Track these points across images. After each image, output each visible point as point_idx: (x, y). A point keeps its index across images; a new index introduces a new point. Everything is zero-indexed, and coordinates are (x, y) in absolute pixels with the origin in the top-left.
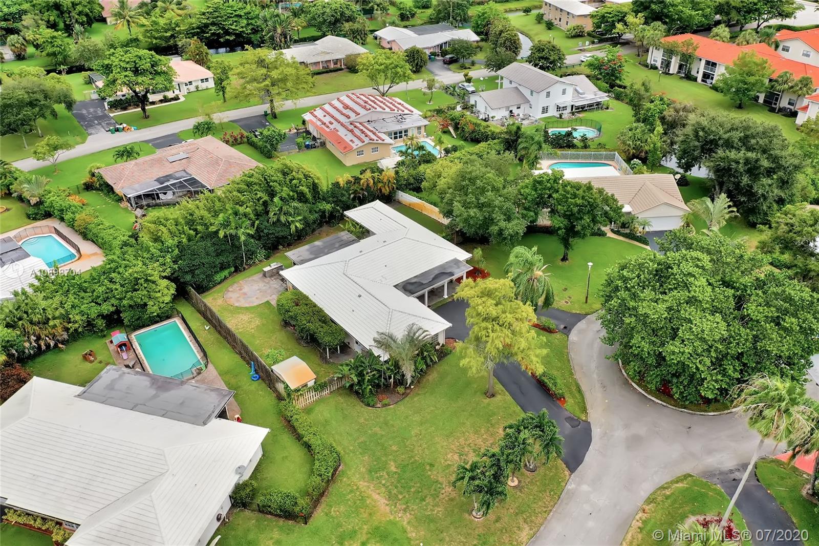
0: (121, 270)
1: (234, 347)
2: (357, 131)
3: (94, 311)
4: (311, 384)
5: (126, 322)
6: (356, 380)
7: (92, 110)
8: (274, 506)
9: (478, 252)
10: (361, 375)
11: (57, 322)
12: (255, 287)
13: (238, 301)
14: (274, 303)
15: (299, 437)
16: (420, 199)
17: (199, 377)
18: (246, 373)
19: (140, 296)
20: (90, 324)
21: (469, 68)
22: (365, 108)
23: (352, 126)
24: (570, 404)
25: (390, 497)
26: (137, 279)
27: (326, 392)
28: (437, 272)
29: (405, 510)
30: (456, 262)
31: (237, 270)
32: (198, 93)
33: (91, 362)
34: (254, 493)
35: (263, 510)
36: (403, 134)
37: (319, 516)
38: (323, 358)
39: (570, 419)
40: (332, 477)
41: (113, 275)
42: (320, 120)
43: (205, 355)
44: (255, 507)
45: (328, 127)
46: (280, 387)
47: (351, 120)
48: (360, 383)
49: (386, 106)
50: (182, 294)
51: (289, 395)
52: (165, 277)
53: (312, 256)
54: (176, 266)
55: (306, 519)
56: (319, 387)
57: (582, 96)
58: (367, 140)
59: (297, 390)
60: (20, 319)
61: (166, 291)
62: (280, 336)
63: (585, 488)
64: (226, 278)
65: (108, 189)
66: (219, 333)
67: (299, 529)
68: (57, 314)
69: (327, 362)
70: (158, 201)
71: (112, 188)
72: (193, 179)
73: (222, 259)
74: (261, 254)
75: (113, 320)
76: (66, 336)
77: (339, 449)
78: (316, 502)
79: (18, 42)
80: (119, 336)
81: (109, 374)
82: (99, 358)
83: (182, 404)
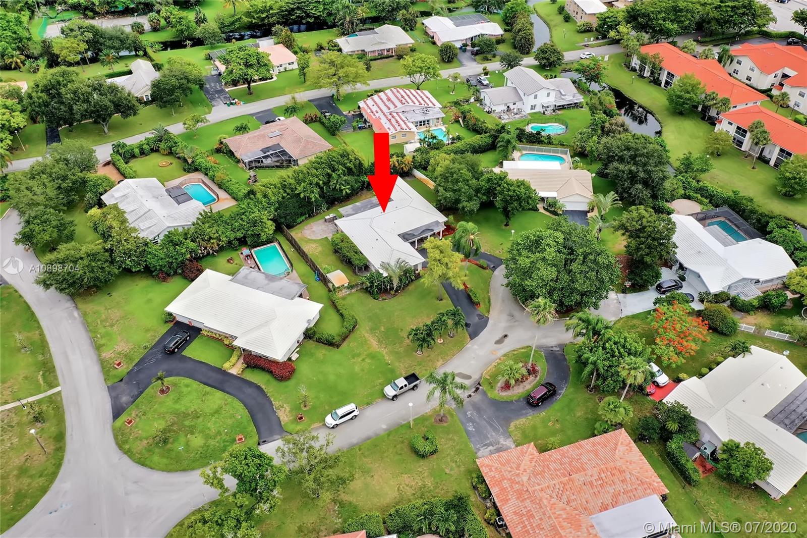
0: (247, 214)
1: (307, 262)
2: (393, 121)
3: (232, 236)
4: (346, 285)
5: (249, 243)
6: (369, 285)
7: (213, 85)
8: (324, 339)
9: (451, 217)
10: (372, 282)
11: (215, 241)
12: (320, 228)
13: (310, 235)
14: (330, 238)
15: (338, 311)
16: (427, 176)
17: (288, 277)
18: (313, 277)
19: (257, 229)
20: (230, 243)
21: (491, 60)
22: (401, 101)
23: (391, 116)
24: (482, 309)
25: (379, 341)
26: (256, 220)
27: (354, 290)
28: (424, 228)
29: (385, 348)
30: (437, 223)
31: (310, 216)
32: (286, 73)
33: (232, 263)
34: (314, 333)
35: (319, 341)
36: (426, 122)
37: (344, 345)
38: (354, 272)
39: (479, 315)
40: (353, 330)
41: (243, 216)
42: (370, 109)
43: (292, 265)
44: (315, 339)
45: (374, 115)
46: (330, 285)
47: (391, 111)
48: (371, 287)
49: (417, 100)
50: (279, 229)
51: (334, 290)
52: (271, 220)
53: (354, 212)
54: (276, 213)
55: (338, 346)
56: (350, 287)
57: (563, 97)
58: (399, 129)
59: (338, 288)
60: (197, 238)
61: (270, 227)
62: (333, 258)
63: (476, 347)
64: (303, 221)
65: (231, 154)
66: (299, 253)
67: (335, 351)
68: (215, 236)
69: (357, 275)
70: (262, 164)
71: (233, 153)
72: (284, 151)
73: (302, 210)
74: (325, 206)
75: (243, 242)
76: (217, 248)
77: (357, 318)
78: (344, 339)
79: (155, 19)
80: (246, 251)
81: (244, 271)
82: (235, 262)
83: (281, 289)
